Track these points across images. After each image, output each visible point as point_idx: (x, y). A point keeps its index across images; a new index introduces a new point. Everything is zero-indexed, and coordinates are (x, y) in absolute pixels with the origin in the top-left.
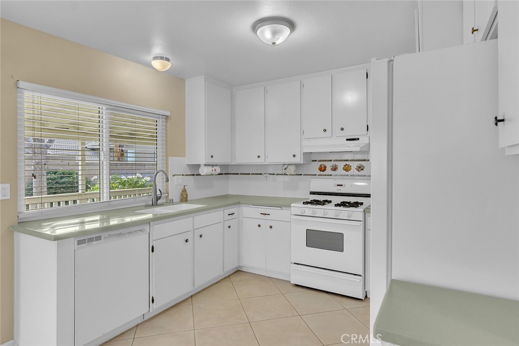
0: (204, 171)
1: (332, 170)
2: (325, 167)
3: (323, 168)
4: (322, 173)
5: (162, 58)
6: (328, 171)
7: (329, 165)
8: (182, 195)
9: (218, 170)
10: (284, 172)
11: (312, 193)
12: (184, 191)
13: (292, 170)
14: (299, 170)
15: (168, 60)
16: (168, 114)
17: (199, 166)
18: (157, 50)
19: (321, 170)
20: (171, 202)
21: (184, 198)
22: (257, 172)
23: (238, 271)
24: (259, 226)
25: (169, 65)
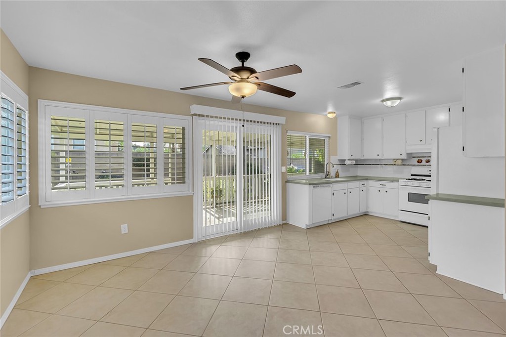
0: (347, 163)
1: (426, 162)
2: (422, 161)
3: (420, 161)
4: (419, 164)
5: (332, 113)
6: (424, 163)
7: (424, 160)
8: (336, 174)
9: (354, 162)
10: (394, 163)
11: (412, 175)
12: (337, 172)
13: (399, 162)
14: (404, 163)
15: (334, 113)
16: (330, 135)
17: (345, 160)
18: (330, 109)
19: (418, 162)
20: (332, 177)
21: (337, 176)
22: (376, 163)
23: (366, 214)
24: (379, 191)
25: (335, 115)
